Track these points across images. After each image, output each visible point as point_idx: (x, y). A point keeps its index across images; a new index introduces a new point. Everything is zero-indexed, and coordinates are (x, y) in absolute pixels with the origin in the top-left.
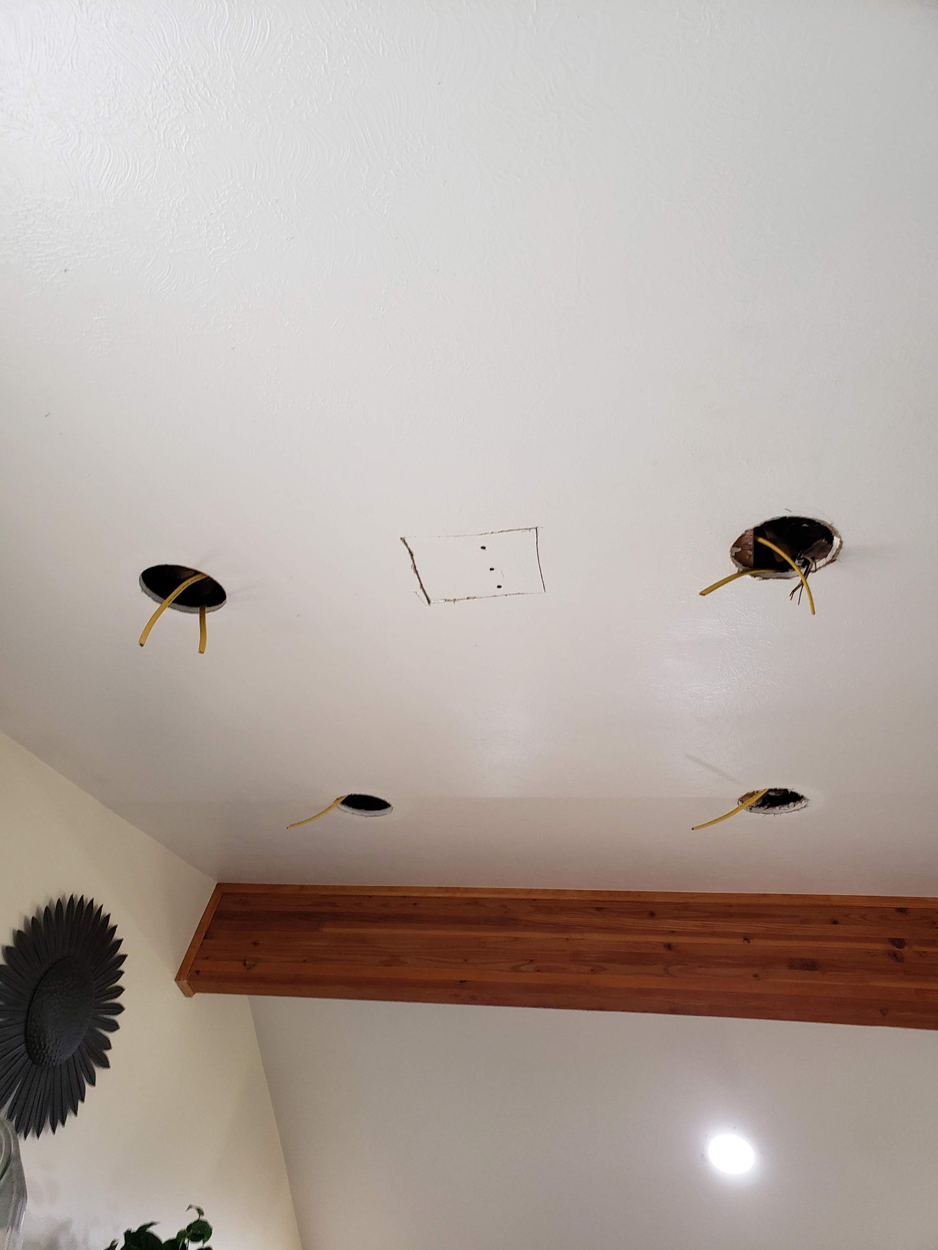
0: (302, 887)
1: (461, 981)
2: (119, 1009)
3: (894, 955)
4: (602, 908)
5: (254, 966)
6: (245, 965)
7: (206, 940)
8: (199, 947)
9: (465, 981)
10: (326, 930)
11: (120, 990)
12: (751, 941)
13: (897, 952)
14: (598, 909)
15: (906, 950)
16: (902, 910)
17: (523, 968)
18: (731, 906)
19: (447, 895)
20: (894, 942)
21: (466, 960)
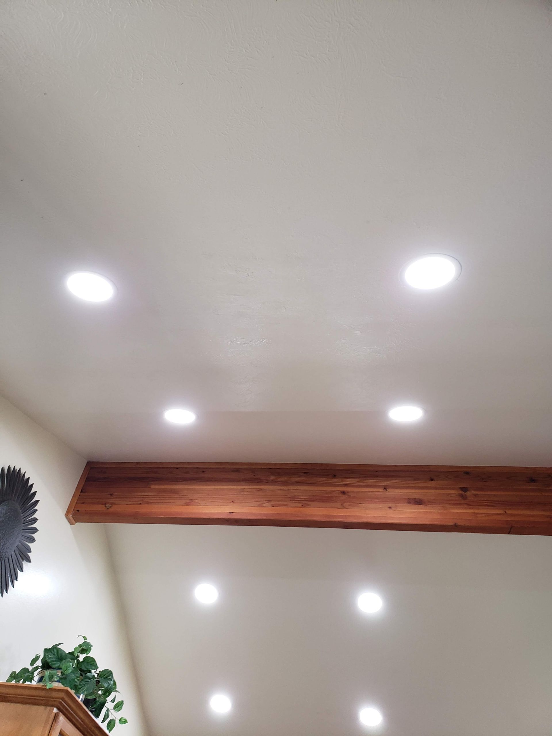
0: (138, 463)
1: (230, 513)
2: (35, 530)
3: (462, 496)
4: (308, 473)
5: (111, 507)
6: (106, 506)
7: (82, 493)
8: (78, 497)
9: (232, 513)
10: (153, 487)
11: (35, 520)
12: (387, 489)
13: (464, 494)
14: (305, 473)
15: (468, 493)
16: (467, 473)
17: (264, 505)
18: (377, 471)
19: (221, 467)
20: (462, 489)
21: (233, 501)
